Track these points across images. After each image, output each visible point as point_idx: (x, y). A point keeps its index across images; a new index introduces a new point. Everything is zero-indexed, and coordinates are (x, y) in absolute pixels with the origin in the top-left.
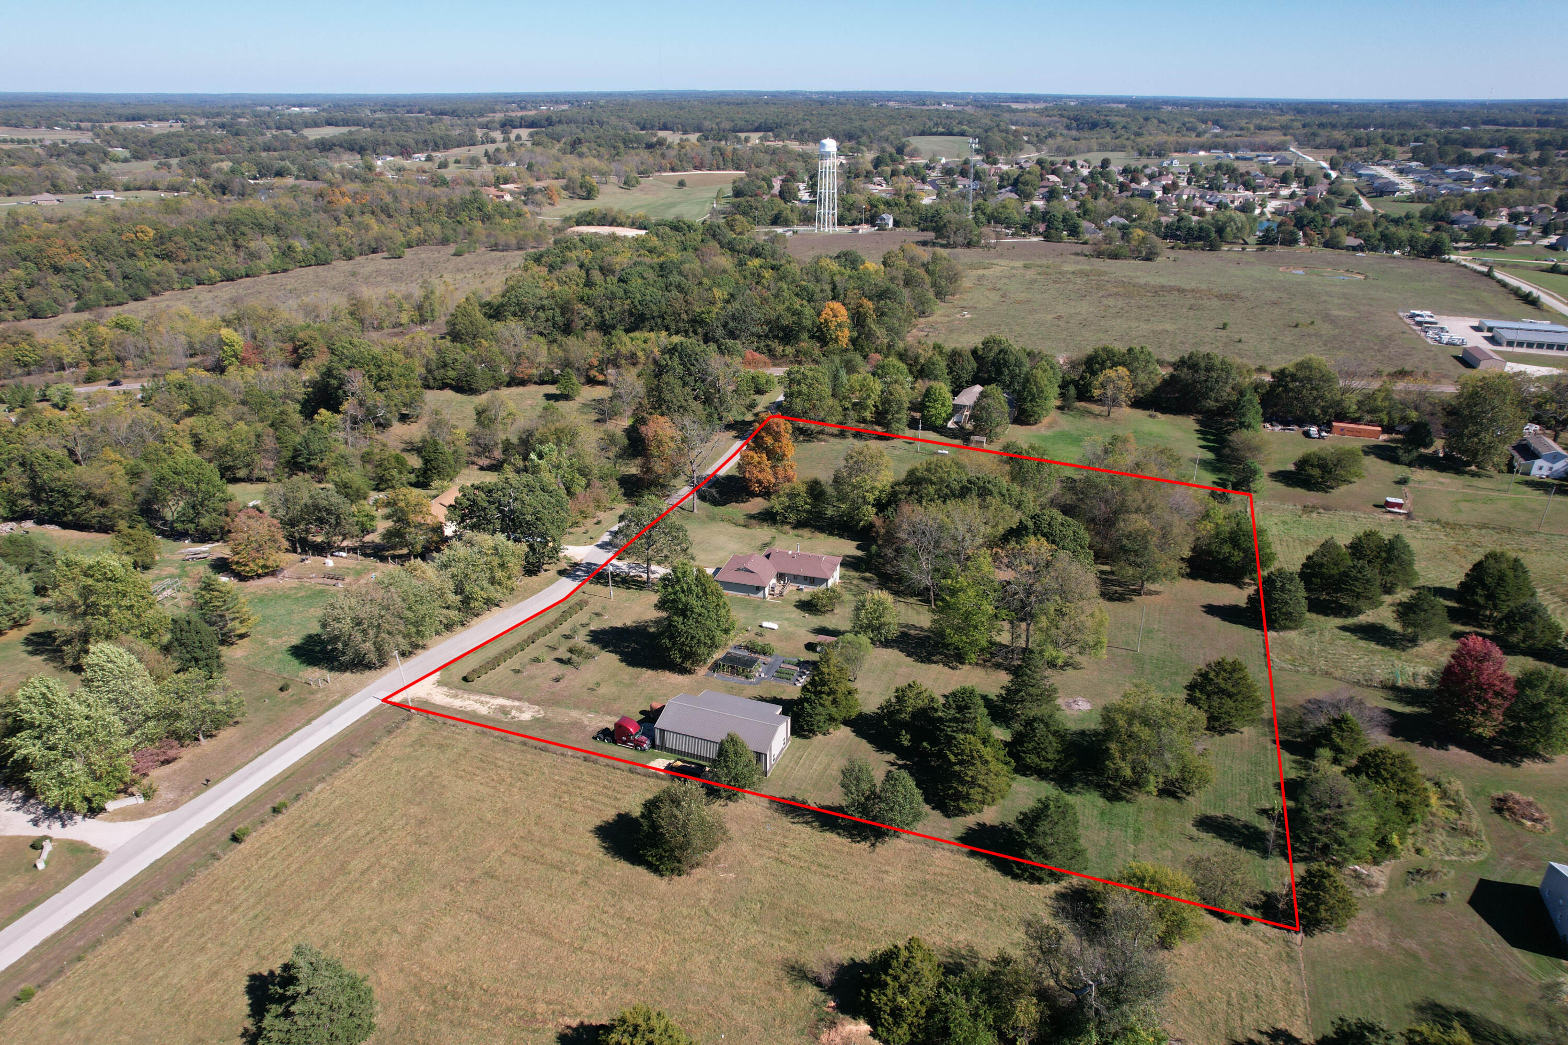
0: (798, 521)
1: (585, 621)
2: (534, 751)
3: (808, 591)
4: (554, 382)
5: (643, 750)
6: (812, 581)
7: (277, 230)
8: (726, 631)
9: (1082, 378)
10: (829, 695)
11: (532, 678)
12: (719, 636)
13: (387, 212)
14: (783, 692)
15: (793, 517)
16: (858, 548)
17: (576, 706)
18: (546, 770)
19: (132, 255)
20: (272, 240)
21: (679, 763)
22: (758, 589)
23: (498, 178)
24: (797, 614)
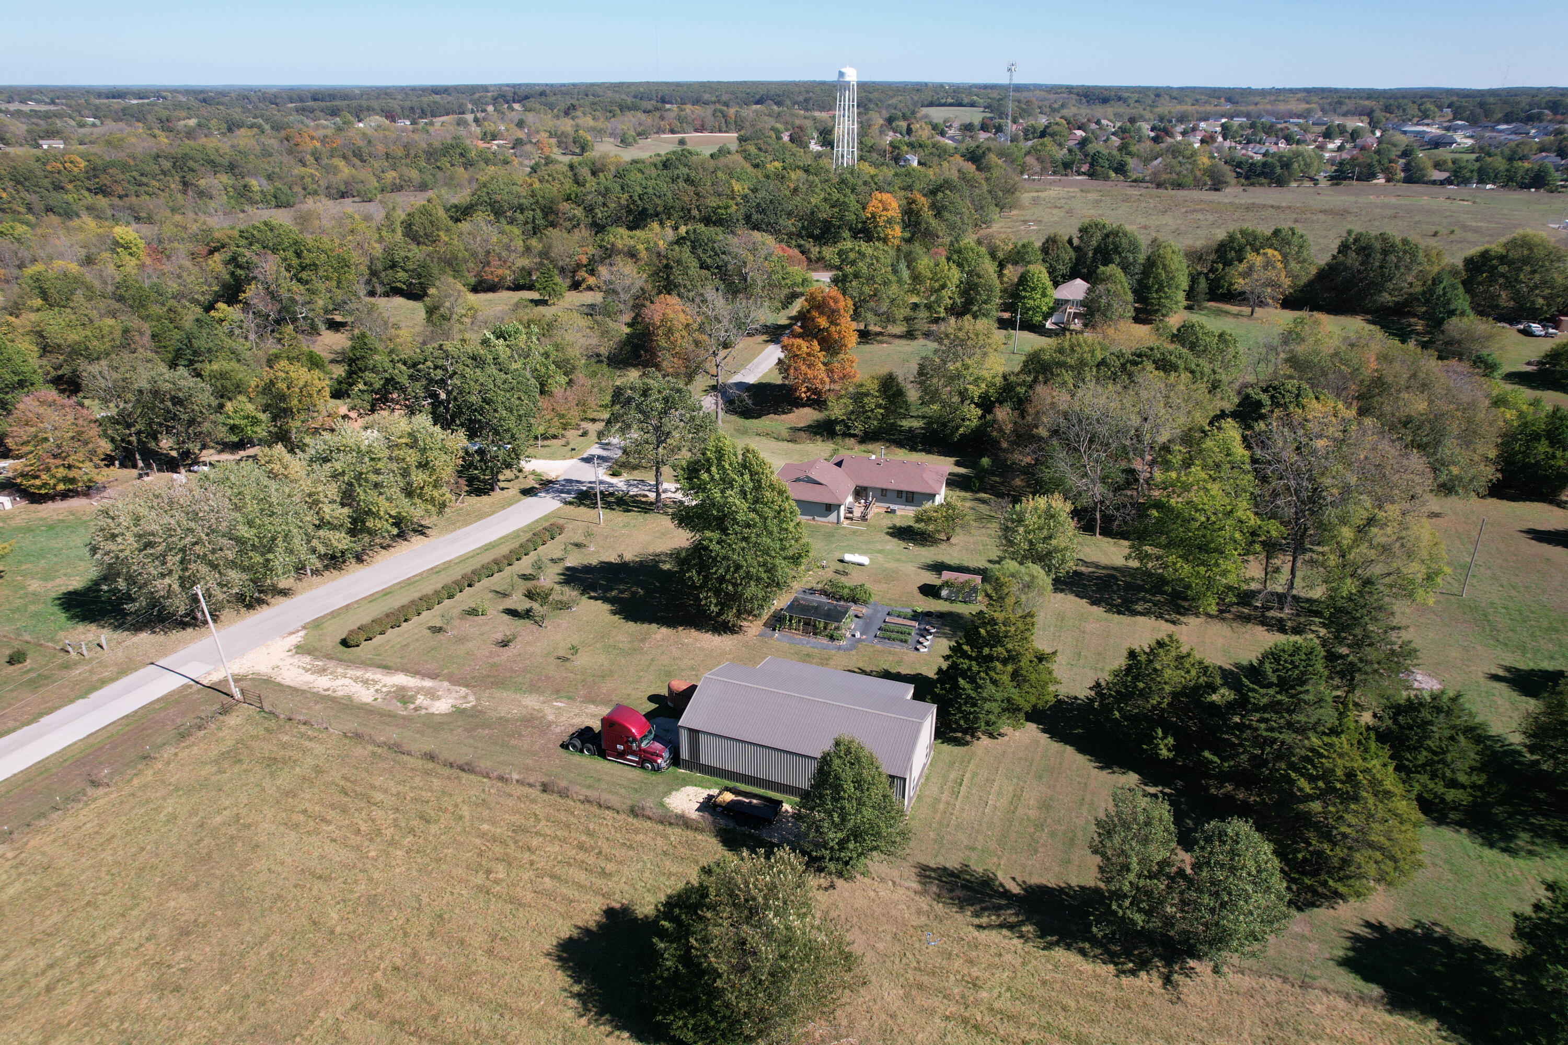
0: (866, 433)
1: (557, 554)
2: (447, 771)
3: (905, 514)
4: (530, 288)
5: (657, 769)
6: (909, 498)
7: (232, 168)
8: (795, 560)
9: (1212, 270)
10: (1005, 662)
11: (461, 640)
12: (783, 568)
13: (358, 154)
14: (900, 662)
15: (859, 428)
16: (957, 464)
17: (534, 688)
18: (465, 811)
19: (58, 187)
20: (225, 179)
21: (728, 797)
22: (829, 508)
23: (485, 134)
24: (894, 545)
